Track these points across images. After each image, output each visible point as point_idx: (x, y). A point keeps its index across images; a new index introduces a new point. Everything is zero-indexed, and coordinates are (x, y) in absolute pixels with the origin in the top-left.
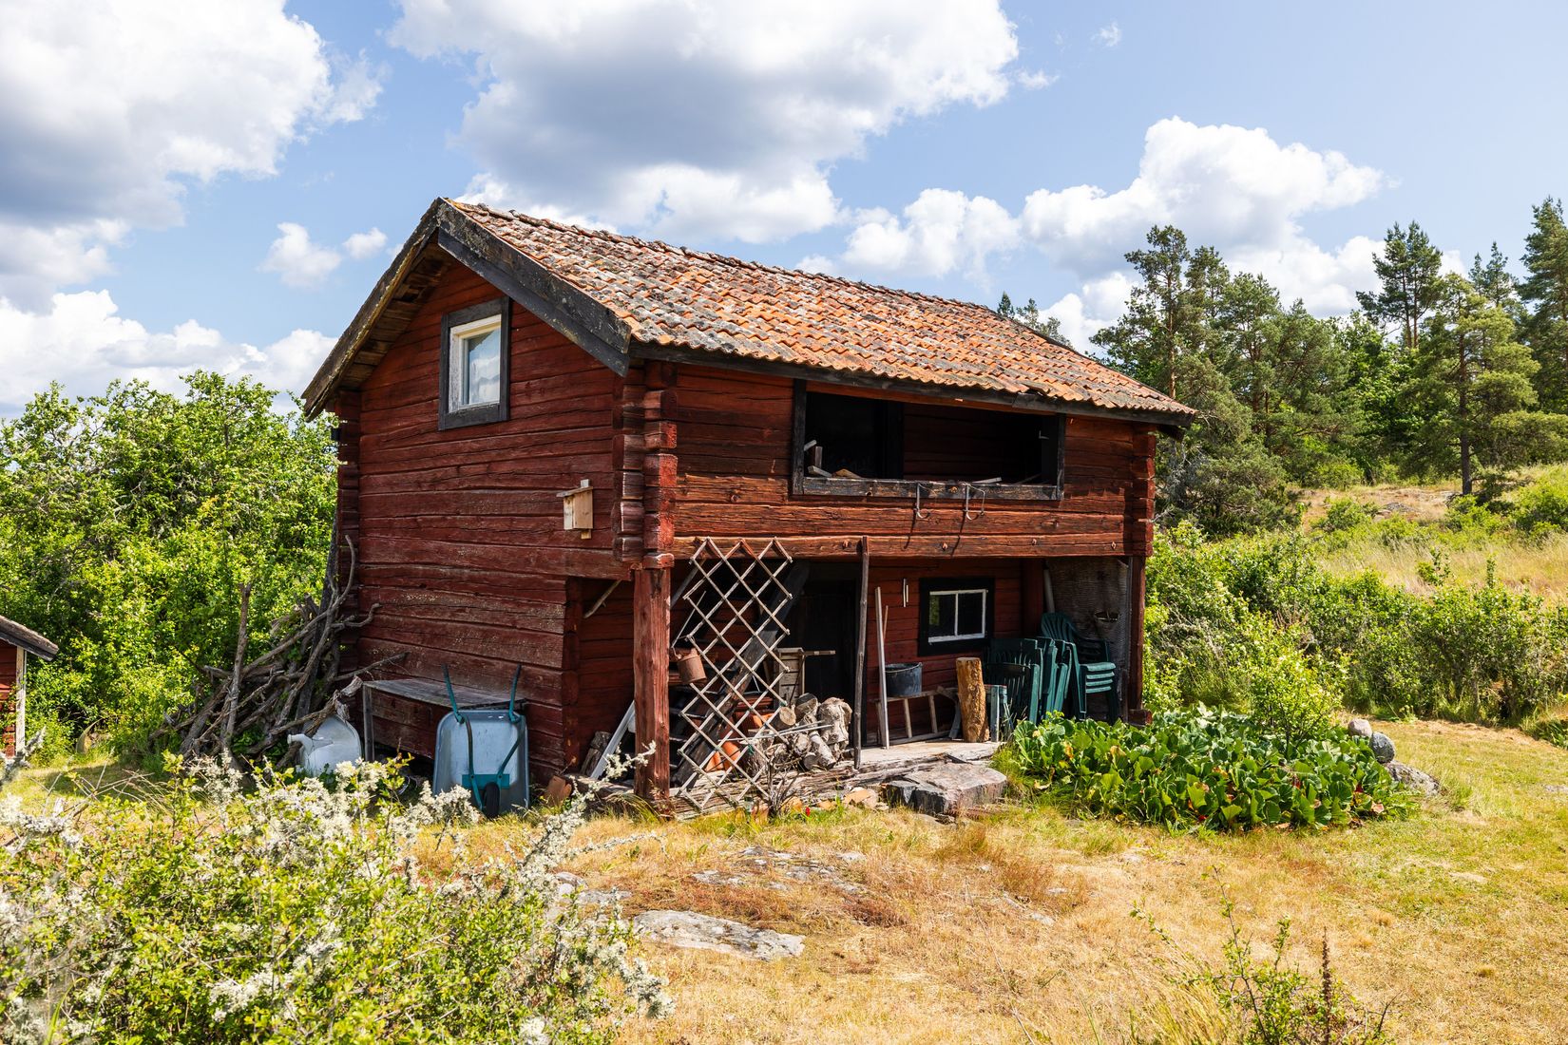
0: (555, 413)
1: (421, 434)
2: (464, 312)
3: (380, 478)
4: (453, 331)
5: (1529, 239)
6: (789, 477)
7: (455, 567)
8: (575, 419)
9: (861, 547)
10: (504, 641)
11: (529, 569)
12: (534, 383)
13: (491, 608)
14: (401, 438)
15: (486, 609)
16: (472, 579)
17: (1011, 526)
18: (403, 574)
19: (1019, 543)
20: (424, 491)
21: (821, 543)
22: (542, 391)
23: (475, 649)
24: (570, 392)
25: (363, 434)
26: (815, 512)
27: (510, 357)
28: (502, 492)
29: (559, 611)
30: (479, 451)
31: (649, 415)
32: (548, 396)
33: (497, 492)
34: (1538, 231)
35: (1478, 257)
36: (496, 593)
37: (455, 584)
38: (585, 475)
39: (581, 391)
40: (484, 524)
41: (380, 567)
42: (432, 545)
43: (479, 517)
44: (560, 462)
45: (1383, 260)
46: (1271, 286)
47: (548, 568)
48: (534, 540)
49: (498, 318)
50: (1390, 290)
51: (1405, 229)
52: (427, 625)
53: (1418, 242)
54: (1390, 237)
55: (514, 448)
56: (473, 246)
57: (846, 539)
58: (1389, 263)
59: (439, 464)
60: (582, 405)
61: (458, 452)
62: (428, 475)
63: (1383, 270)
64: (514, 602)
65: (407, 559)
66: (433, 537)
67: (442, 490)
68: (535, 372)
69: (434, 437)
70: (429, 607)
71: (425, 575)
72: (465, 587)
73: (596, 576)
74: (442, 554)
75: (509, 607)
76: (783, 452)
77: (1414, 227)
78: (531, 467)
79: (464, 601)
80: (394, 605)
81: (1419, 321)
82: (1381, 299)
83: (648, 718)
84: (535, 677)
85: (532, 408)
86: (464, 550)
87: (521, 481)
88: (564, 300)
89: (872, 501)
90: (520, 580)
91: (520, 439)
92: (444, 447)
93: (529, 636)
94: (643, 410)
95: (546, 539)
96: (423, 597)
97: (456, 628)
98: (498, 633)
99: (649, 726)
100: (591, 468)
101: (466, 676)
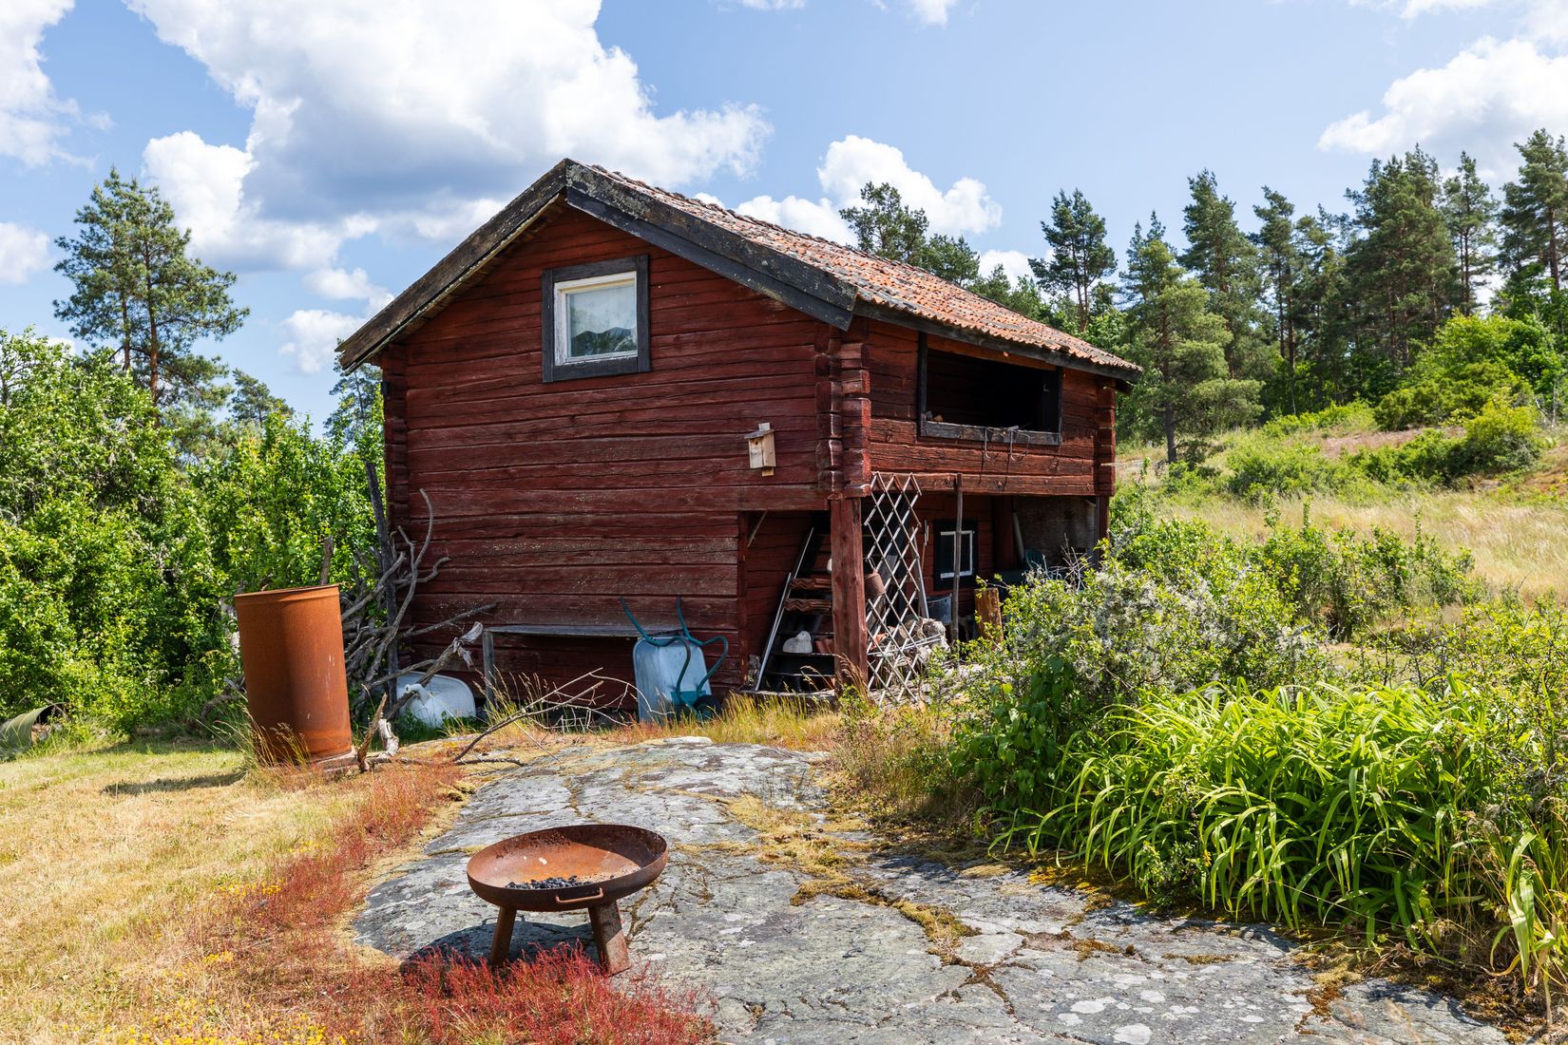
0: (718, 364)
1: (510, 387)
2: (580, 268)
3: (443, 432)
4: (558, 286)
5: (1187, 209)
6: (917, 420)
7: (568, 513)
8: (749, 369)
9: (957, 483)
10: (650, 578)
11: (684, 508)
12: (685, 337)
13: (629, 548)
14: (477, 391)
15: (622, 550)
16: (597, 523)
17: (1034, 467)
18: (486, 525)
19: (1037, 483)
20: (520, 441)
21: (936, 479)
22: (698, 344)
23: (607, 589)
24: (737, 345)
25: (409, 388)
26: (932, 451)
27: (650, 312)
28: (642, 439)
29: (730, 543)
30: (605, 401)
31: (846, 365)
32: (706, 349)
33: (635, 439)
34: (1194, 203)
35: (1138, 226)
36: (634, 535)
37: (568, 529)
38: (764, 419)
39: (755, 343)
40: (615, 470)
41: (446, 521)
42: (532, 494)
43: (607, 464)
44: (725, 409)
45: (1052, 227)
46: (972, 250)
47: (710, 506)
48: (691, 481)
49: (633, 275)
50: (1060, 257)
51: (1070, 196)
52: (530, 573)
53: (1083, 208)
54: (1057, 204)
55: (659, 397)
56: (625, 207)
57: (947, 476)
58: (1058, 230)
59: (541, 415)
60: (755, 357)
61: (575, 402)
62: (527, 426)
63: (1052, 237)
64: (663, 540)
65: (491, 511)
66: (533, 486)
67: (547, 440)
68: (686, 326)
69: (535, 388)
70: (532, 555)
71: (522, 524)
72: (587, 531)
73: (781, 508)
74: (548, 502)
75: (657, 546)
76: (912, 399)
77: (1078, 195)
78: (683, 414)
79: (585, 546)
80: (472, 557)
81: (1089, 289)
82: (1053, 267)
83: (851, 627)
84: (698, 606)
85: (685, 359)
86: (583, 496)
87: (670, 427)
88: (765, 263)
89: (959, 443)
90: (672, 519)
91: (669, 388)
92: (549, 398)
93: (685, 570)
94: (840, 361)
95: (708, 480)
96: (521, 545)
97: (577, 572)
98: (641, 571)
99: (851, 635)
100: (768, 413)
101: (594, 616)
